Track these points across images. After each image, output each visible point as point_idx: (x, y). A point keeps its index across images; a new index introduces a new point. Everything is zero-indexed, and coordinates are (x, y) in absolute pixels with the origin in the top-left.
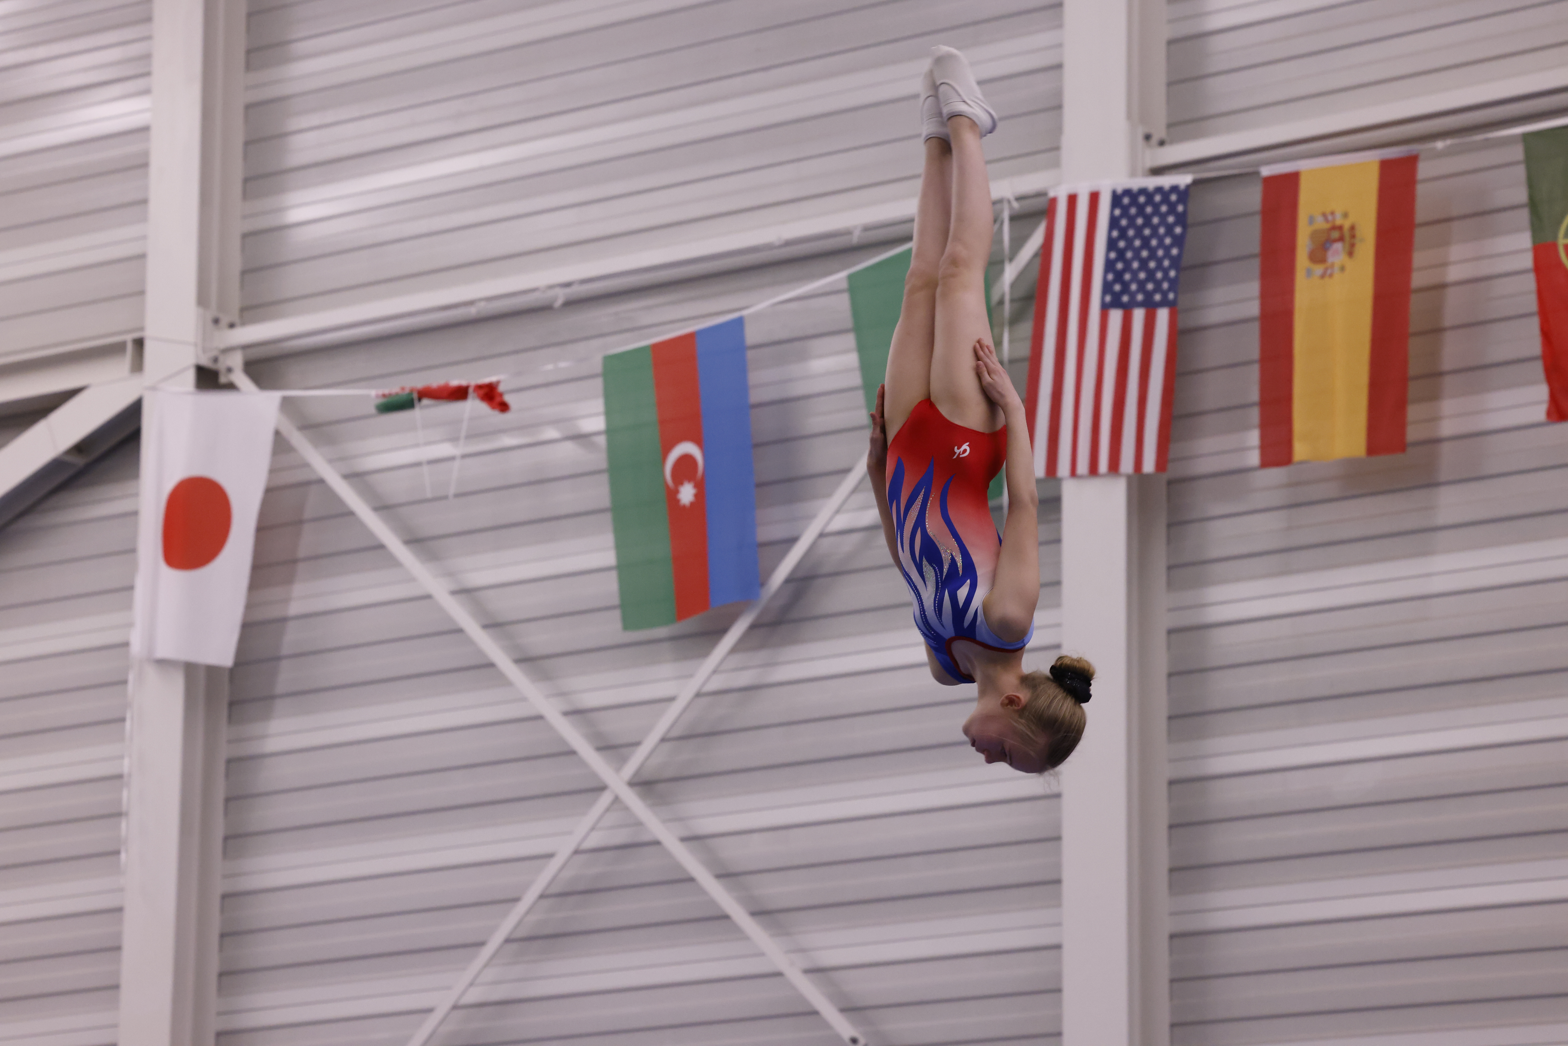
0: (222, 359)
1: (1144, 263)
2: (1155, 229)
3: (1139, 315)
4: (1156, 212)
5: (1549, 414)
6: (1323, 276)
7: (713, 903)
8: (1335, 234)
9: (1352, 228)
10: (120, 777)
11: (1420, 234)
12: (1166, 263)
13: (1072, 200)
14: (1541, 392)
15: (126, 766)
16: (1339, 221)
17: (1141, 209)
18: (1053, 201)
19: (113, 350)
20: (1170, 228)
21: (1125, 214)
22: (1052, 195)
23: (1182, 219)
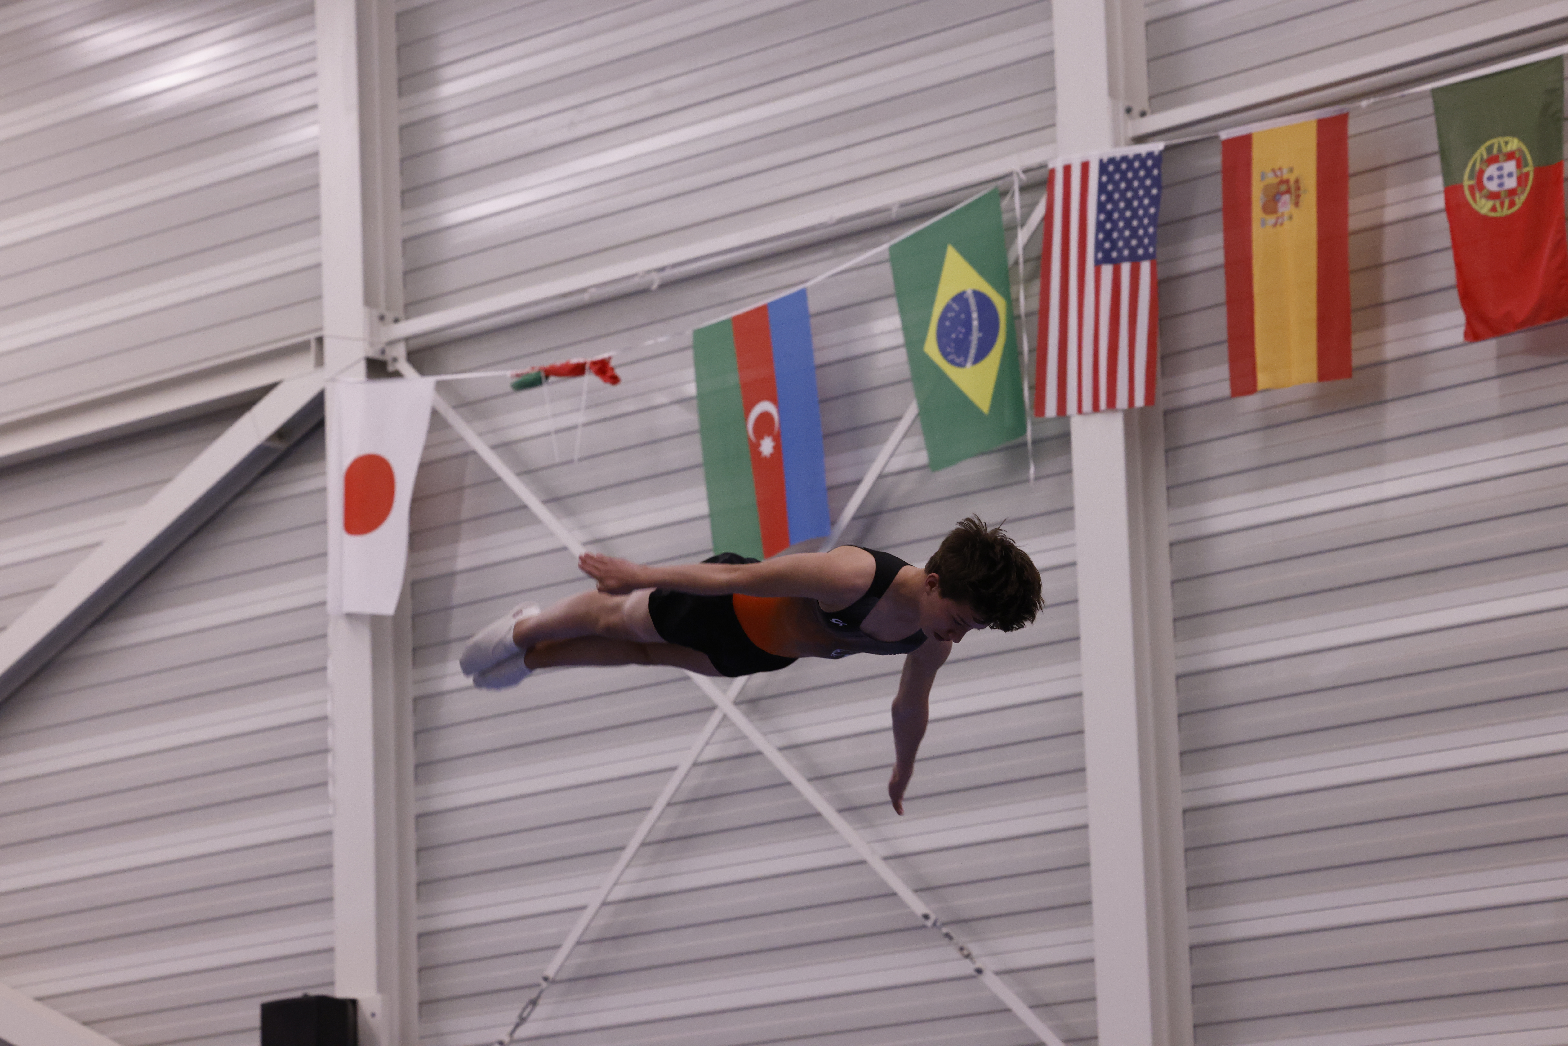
0: (388, 350)
1: (1128, 223)
2: (1135, 191)
3: (1126, 268)
4: (1136, 177)
5: (1466, 335)
6: (1275, 225)
7: (807, 803)
8: (1283, 188)
9: (1297, 181)
10: (325, 718)
11: (1353, 183)
12: (1146, 221)
13: (1067, 169)
14: (1459, 317)
15: (329, 709)
16: (1285, 177)
17: (1123, 174)
18: (1052, 172)
19: (299, 348)
20: (1148, 190)
21: (1111, 180)
22: (1051, 166)
23: (1157, 182)
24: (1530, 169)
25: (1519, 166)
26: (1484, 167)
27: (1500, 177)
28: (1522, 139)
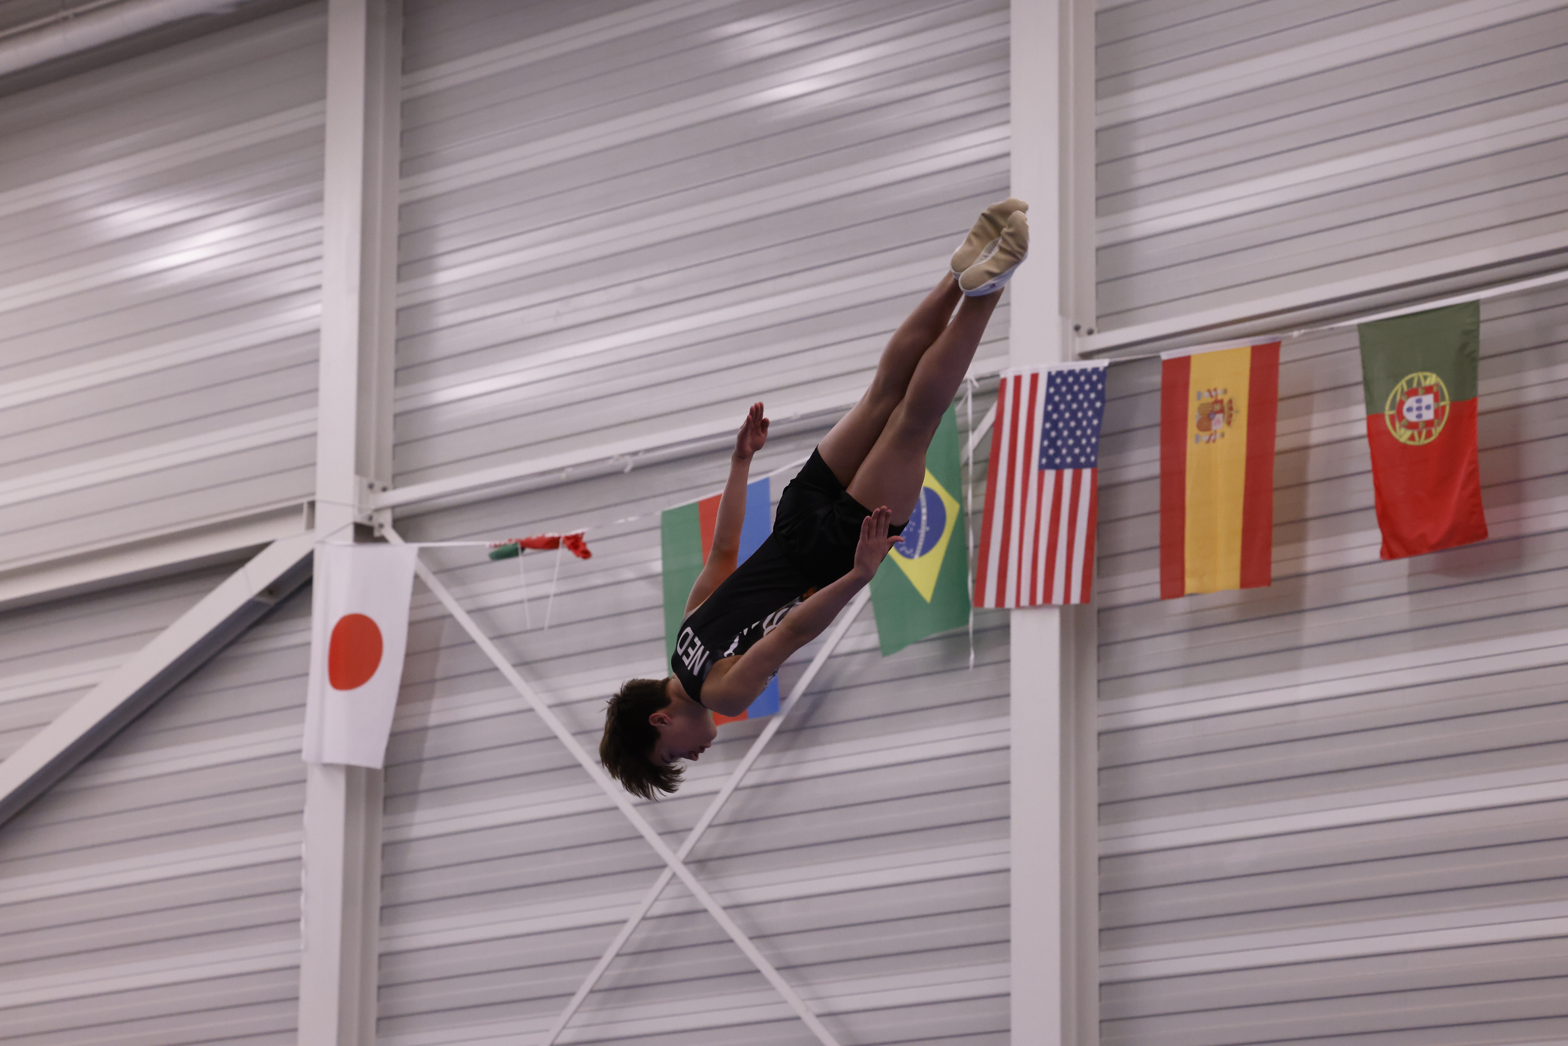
0: (375, 517)
1: (1072, 432)
2: (1080, 403)
3: (1068, 474)
4: (1081, 390)
5: (1382, 553)
6: (1208, 442)
7: (747, 960)
8: (1217, 407)
9: (1230, 402)
10: (299, 858)
11: (1281, 406)
12: (1089, 432)
13: (1018, 380)
14: (1376, 536)
15: (303, 850)
16: (1220, 397)
17: (1070, 387)
18: (1004, 381)
19: (292, 511)
20: (1092, 403)
21: (1058, 391)
22: (1002, 376)
23: (1101, 396)
24: (1446, 403)
25: (1436, 400)
26: (1404, 399)
27: (1419, 409)
28: (1439, 375)
